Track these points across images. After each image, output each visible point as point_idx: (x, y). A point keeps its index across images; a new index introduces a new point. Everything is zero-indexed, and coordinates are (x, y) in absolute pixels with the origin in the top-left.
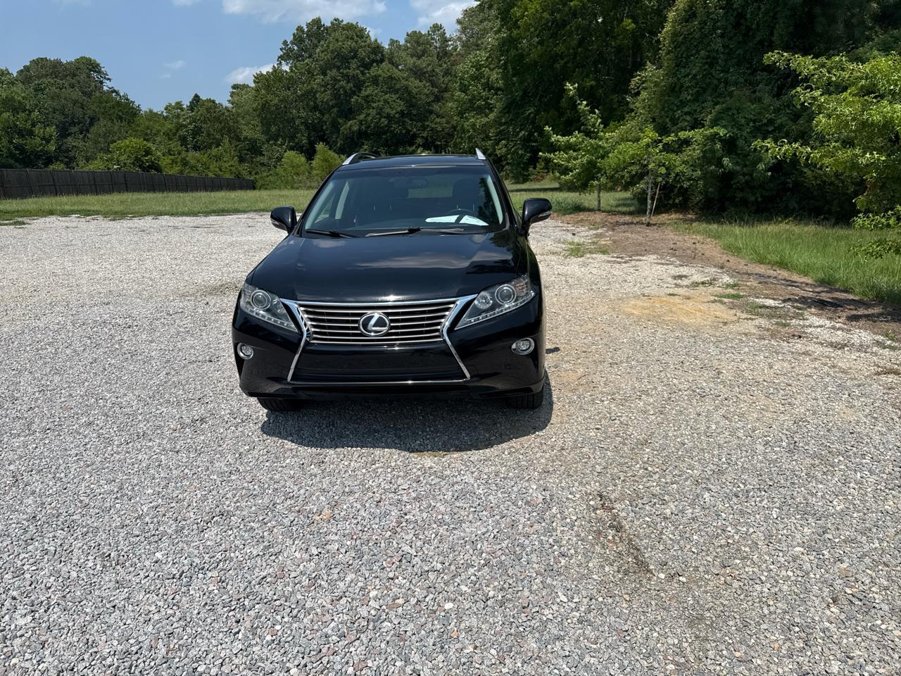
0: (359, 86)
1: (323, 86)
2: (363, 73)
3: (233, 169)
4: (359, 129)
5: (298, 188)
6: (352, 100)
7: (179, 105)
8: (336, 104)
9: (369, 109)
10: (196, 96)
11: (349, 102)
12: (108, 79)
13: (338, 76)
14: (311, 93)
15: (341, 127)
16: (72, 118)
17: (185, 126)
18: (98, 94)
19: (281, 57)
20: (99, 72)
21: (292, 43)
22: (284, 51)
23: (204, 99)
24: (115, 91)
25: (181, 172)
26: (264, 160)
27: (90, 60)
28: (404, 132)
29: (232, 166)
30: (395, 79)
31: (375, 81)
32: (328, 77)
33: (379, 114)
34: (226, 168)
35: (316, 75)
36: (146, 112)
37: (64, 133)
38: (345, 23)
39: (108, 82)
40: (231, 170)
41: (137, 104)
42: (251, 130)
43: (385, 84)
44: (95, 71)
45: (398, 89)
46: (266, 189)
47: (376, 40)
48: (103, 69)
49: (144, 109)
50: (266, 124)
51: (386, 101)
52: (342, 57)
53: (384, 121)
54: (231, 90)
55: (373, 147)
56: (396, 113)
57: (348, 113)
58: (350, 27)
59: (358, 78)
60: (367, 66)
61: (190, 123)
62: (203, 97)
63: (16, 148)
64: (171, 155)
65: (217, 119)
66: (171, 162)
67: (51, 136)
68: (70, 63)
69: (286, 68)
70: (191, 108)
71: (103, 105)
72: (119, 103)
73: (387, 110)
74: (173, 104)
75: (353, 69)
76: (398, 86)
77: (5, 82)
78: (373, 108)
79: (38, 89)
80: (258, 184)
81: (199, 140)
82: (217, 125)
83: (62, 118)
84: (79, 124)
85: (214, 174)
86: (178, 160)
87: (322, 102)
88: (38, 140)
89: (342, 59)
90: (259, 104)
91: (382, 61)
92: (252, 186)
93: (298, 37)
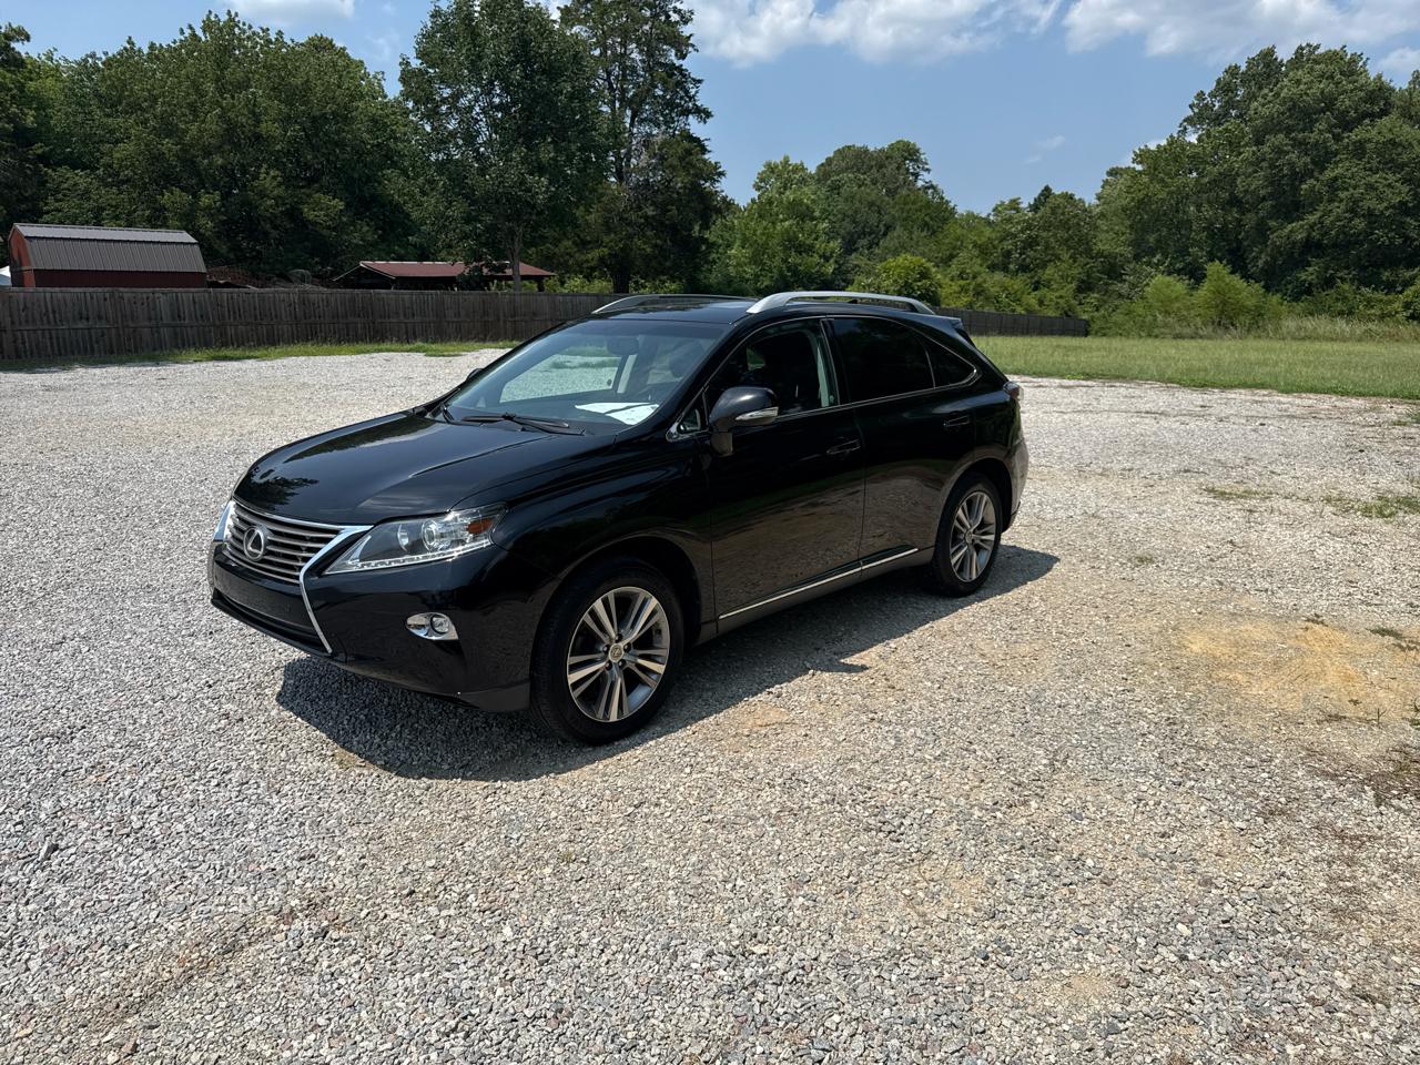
0: (1323, 159)
1: (1252, 164)
2: (1337, 138)
3: (1061, 301)
4: (1309, 236)
5: (1156, 337)
6: (1304, 186)
7: (1014, 204)
8: (1271, 194)
9: (1331, 201)
10: (1047, 189)
11: (1296, 189)
12: (928, 170)
13: (1286, 145)
14: (1228, 178)
15: (1272, 233)
16: (863, 228)
17: (1014, 236)
18: (904, 192)
19: (1188, 120)
20: (917, 161)
21: (1212, 95)
22: (1196, 110)
23: (1057, 193)
24: (932, 187)
25: (970, 305)
26: (1124, 288)
27: (908, 144)
28: (1398, 241)
29: (1061, 297)
30: (1400, 145)
31: (1359, 150)
32: (1265, 149)
33: (1352, 211)
34: (1051, 300)
35: (1245, 146)
36: (962, 215)
37: (850, 247)
38: (1321, 50)
39: (925, 174)
40: (1057, 303)
41: (952, 205)
42: (1111, 241)
43: (1379, 155)
44: (911, 160)
45: (1404, 165)
46: (1104, 335)
47: (1380, 77)
48: (922, 157)
49: (961, 210)
50: (1139, 229)
51: (1371, 187)
52: (1301, 110)
53: (1360, 224)
54: (1105, 177)
55: (1327, 269)
56: (1387, 208)
57: (1291, 208)
58: (1334, 57)
59: (1326, 148)
60: (1347, 125)
61: (1022, 231)
62: (1057, 191)
63: (789, 269)
64: (962, 278)
65: (1065, 225)
66: (957, 289)
67: (832, 252)
68: (882, 151)
69: (1192, 138)
70: (1035, 208)
71: (908, 207)
72: (928, 204)
73: (1370, 203)
74: (1007, 202)
75: (1320, 132)
76: (1405, 158)
77: (795, 181)
78: (1341, 201)
79: (835, 188)
80: (1095, 327)
81: (1028, 256)
82: (1061, 234)
83: (851, 227)
84: (870, 234)
85: (1025, 309)
86: (971, 287)
87: (1246, 191)
88: (816, 258)
89: (1301, 114)
90: (1133, 199)
91: (1384, 113)
92: (1083, 330)
93: (1225, 85)
